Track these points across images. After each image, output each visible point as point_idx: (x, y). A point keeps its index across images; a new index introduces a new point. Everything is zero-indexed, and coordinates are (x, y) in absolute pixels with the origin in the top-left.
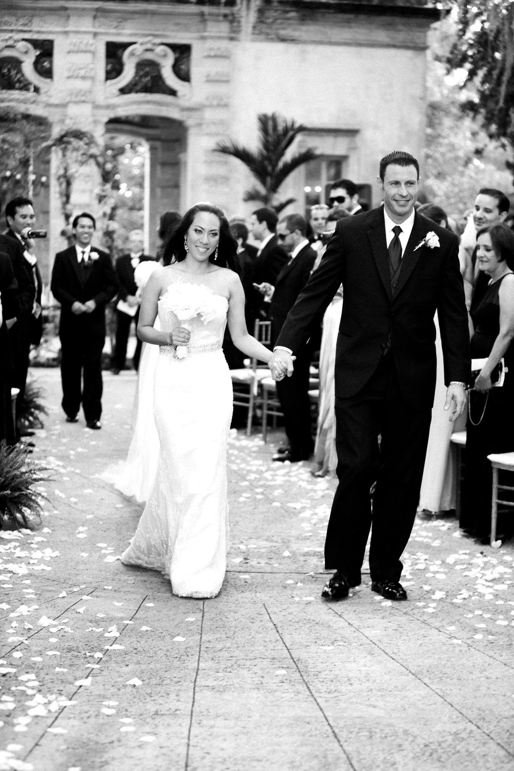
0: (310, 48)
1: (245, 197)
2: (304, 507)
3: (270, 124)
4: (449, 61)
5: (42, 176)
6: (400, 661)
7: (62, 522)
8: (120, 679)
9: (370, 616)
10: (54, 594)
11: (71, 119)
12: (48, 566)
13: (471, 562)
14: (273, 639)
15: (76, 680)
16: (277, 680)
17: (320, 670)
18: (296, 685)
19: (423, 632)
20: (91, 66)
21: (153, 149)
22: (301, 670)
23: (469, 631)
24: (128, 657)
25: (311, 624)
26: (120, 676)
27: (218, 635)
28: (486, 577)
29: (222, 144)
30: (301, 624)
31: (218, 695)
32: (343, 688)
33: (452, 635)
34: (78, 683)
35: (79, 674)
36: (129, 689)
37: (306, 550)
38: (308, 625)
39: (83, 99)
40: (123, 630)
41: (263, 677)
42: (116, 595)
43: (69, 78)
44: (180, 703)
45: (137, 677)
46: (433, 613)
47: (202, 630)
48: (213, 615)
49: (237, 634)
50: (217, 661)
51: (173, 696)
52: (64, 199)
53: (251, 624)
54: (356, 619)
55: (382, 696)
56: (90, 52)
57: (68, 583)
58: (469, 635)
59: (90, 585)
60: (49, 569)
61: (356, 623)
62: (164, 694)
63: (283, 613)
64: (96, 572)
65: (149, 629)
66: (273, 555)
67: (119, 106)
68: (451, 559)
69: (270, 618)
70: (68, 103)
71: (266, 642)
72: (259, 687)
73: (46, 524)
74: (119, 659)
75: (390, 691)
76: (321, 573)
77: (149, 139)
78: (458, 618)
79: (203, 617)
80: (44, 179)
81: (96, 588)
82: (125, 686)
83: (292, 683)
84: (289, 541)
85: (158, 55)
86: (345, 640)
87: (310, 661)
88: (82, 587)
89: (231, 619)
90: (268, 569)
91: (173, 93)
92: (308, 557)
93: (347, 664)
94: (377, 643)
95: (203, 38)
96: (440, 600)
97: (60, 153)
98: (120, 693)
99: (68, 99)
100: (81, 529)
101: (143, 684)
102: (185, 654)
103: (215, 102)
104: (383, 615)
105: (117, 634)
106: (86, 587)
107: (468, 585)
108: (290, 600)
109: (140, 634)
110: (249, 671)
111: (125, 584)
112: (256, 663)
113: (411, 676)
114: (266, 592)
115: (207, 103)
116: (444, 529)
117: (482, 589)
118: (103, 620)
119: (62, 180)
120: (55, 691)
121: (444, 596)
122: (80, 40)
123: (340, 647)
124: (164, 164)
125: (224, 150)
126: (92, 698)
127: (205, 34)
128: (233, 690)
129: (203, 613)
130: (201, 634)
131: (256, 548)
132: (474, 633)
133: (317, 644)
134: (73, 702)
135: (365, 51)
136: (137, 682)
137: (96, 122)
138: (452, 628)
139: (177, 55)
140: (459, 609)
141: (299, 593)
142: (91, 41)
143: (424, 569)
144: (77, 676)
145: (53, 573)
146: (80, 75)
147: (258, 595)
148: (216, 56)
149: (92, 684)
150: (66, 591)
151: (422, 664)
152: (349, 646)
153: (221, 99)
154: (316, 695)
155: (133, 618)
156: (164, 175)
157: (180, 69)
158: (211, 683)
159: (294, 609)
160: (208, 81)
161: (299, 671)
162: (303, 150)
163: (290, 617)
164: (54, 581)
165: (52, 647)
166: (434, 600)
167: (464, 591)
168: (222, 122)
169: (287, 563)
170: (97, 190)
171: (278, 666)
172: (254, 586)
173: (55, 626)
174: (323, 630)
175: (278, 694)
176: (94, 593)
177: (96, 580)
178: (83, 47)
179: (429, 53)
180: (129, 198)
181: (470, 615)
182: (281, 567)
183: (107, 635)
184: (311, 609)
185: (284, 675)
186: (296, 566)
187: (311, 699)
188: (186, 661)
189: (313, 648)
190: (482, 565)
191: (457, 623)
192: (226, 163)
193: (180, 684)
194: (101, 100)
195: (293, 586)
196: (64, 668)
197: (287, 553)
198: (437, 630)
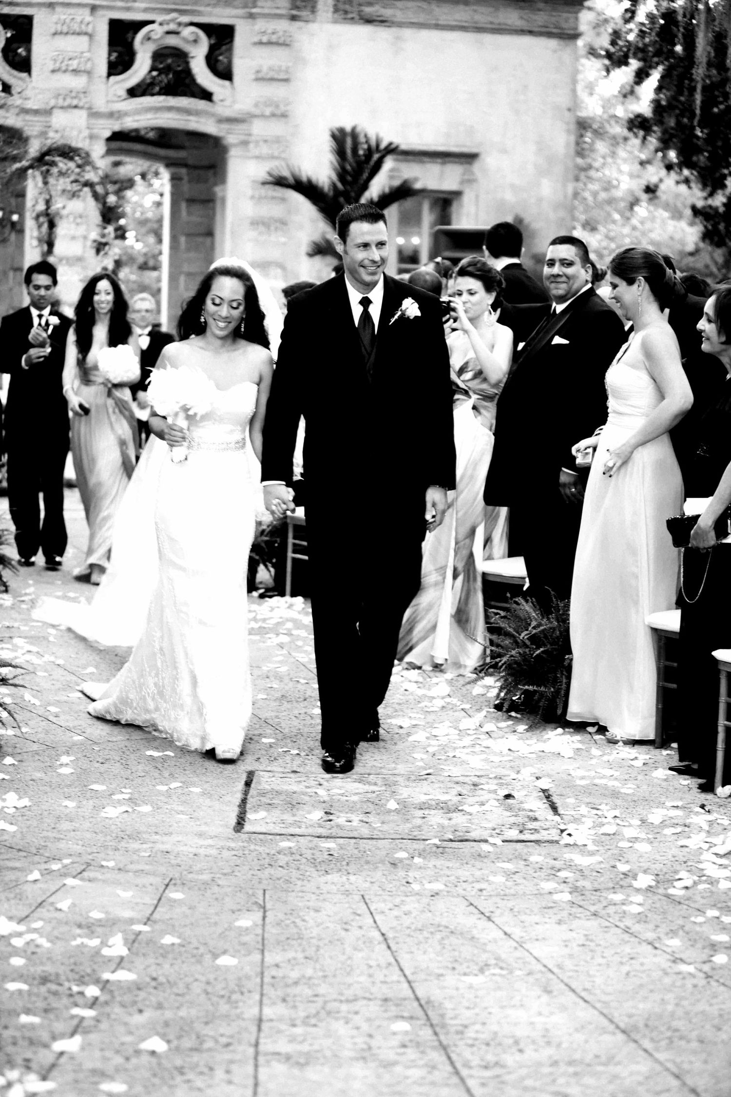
0: (407, 33)
1: (310, 250)
2: (415, 726)
3: (349, 142)
4: (609, 55)
5: (12, 213)
6: (598, 1005)
7: (35, 747)
8: (128, 1039)
9: (537, 918)
10: (19, 874)
11: (57, 131)
12: (12, 824)
13: (688, 821)
14: (383, 962)
15: (54, 1038)
16: (395, 1042)
17: (465, 1022)
18: (428, 1051)
19: (627, 949)
20: (87, 55)
21: (175, 179)
22: (434, 1022)
23: (704, 948)
24: (142, 994)
25: (444, 934)
26: (131, 1033)
27: (291, 954)
28: (714, 850)
29: (276, 173)
30: (425, 934)
31: (296, 1071)
32: (510, 1059)
33: (677, 956)
34: (58, 1046)
35: (59, 1027)
36: (145, 1059)
37: (424, 798)
38: (438, 936)
39: (75, 102)
40: (133, 941)
41: (370, 1036)
42: (121, 876)
43: (53, 71)
44: (232, 1087)
45: (158, 1034)
46: (639, 914)
47: (263, 945)
48: (281, 916)
49: (322, 951)
50: (291, 1004)
51: (220, 1074)
52: (45, 247)
53: (343, 933)
54: (515, 926)
55: (576, 1074)
56: (86, 34)
57: (42, 855)
58: (704, 957)
59: (78, 859)
60: (12, 829)
61: (517, 932)
62: (206, 1070)
63: (395, 913)
64: (88, 835)
65: (177, 941)
66: (371, 808)
67: (126, 114)
68: (656, 816)
69: (375, 922)
70: (52, 108)
71: (371, 967)
72: (365, 1055)
73: (10, 750)
74: (127, 998)
75: (589, 1065)
76: (451, 840)
77: (170, 164)
78: (681, 922)
79: (264, 918)
80: (15, 217)
81: (88, 865)
82: (138, 1052)
83: (422, 1049)
84: (395, 783)
85: (186, 40)
86: (501, 964)
87: (448, 1005)
88: (67, 861)
89: (311, 923)
90: (365, 831)
91: (207, 96)
92: (426, 812)
93: (510, 1011)
94: (555, 970)
95: (252, 16)
96: (647, 889)
97: (39, 179)
98: (129, 1066)
99: (52, 103)
100: (65, 759)
101: (170, 1049)
102: (236, 989)
103: (268, 112)
104: (559, 917)
105: (124, 952)
106: (73, 863)
107: (689, 864)
108: (402, 888)
109: (161, 951)
110: (347, 1023)
111: (135, 857)
112: (356, 1008)
113: (620, 1037)
114: (364, 873)
115: (257, 112)
116: (638, 763)
117: (712, 871)
118: (100, 923)
119: (42, 219)
120: (19, 1061)
121: (653, 883)
122: (71, 17)
123: (494, 978)
124: (191, 201)
125: (280, 182)
126: (81, 1076)
127: (254, 10)
128: (322, 1060)
129: (265, 912)
130: (263, 952)
131: (342, 795)
132: (712, 953)
133: (456, 972)
134: (49, 1085)
135: (488, 38)
136: (157, 1044)
137: (92, 137)
138: (675, 943)
139: (213, 42)
140: (680, 907)
141: (417, 874)
142: (88, 18)
143: (614, 834)
144: (57, 1032)
145: (19, 836)
146: (71, 68)
147: (352, 878)
148: (270, 43)
149: (83, 1048)
150: (40, 870)
151: (634, 1011)
152: (509, 977)
153: (277, 106)
154: (464, 1072)
155: (149, 919)
156: (191, 217)
157: (217, 61)
158: (284, 1047)
159: (412, 904)
160: (257, 79)
161: (432, 1025)
162: (397, 183)
163: (407, 921)
164: (20, 850)
165: (15, 975)
166: (638, 890)
167: (683, 874)
168: (278, 140)
169: (394, 822)
170: (94, 235)
171: (394, 1014)
172: (344, 863)
173: (20, 935)
174: (462, 944)
175: (398, 1069)
176: (85, 874)
177: (89, 850)
178: (76, 27)
179: (580, 43)
180: (139, 251)
181: (700, 919)
182: (385, 827)
183: (106, 952)
184: (440, 905)
185: (406, 1033)
186: (409, 825)
187: (455, 1080)
188: (241, 1004)
189: (451, 980)
190: (706, 827)
191: (681, 933)
192: (283, 200)
193: (231, 1048)
194: (100, 104)
195: (407, 862)
196: (35, 1015)
197: (392, 805)
198: (650, 947)
